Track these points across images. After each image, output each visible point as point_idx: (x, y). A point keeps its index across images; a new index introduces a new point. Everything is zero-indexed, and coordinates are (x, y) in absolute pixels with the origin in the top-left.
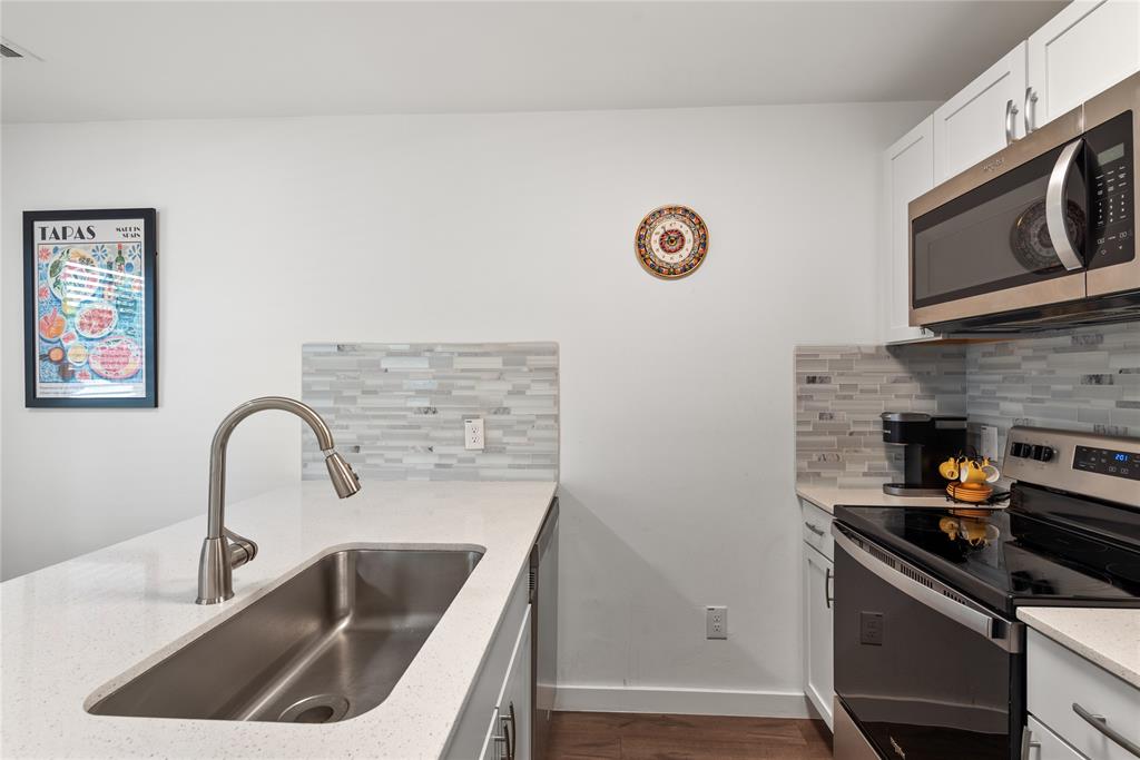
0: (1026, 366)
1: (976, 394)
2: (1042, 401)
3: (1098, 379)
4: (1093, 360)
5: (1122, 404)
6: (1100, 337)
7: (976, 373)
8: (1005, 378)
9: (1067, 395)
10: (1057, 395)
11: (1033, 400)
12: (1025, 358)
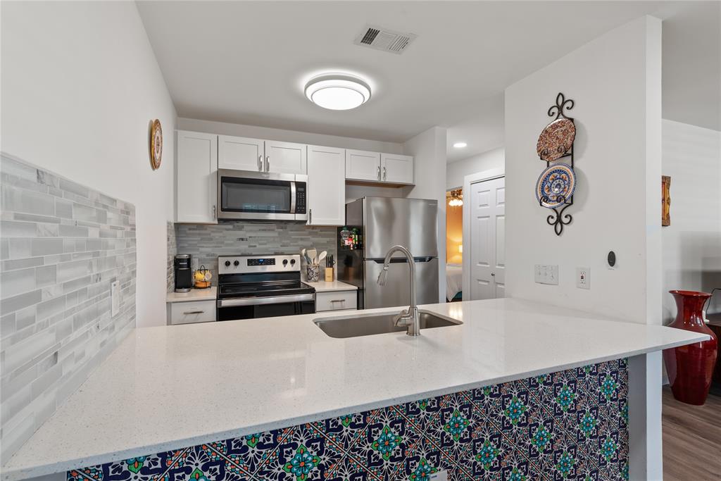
0: (212, 234)
1: (186, 245)
2: (221, 247)
3: (242, 239)
4: (241, 234)
5: (250, 246)
6: (243, 227)
7: (185, 237)
8: (201, 240)
9: (231, 245)
10: (227, 245)
11: (216, 247)
12: (213, 232)
